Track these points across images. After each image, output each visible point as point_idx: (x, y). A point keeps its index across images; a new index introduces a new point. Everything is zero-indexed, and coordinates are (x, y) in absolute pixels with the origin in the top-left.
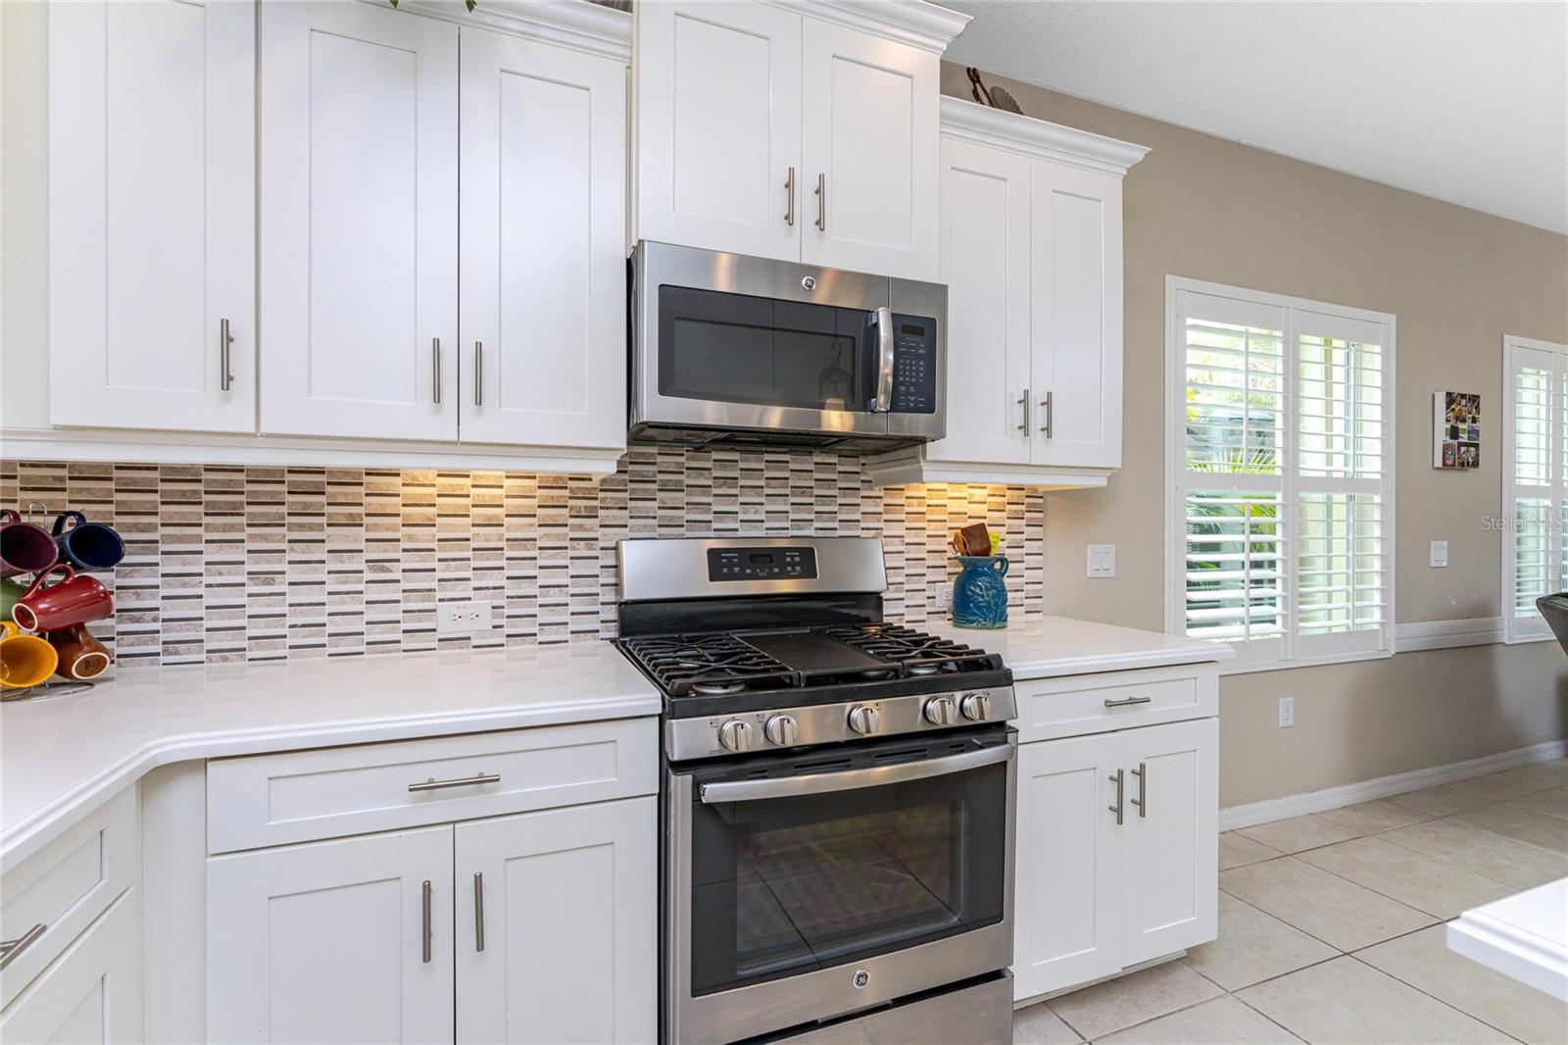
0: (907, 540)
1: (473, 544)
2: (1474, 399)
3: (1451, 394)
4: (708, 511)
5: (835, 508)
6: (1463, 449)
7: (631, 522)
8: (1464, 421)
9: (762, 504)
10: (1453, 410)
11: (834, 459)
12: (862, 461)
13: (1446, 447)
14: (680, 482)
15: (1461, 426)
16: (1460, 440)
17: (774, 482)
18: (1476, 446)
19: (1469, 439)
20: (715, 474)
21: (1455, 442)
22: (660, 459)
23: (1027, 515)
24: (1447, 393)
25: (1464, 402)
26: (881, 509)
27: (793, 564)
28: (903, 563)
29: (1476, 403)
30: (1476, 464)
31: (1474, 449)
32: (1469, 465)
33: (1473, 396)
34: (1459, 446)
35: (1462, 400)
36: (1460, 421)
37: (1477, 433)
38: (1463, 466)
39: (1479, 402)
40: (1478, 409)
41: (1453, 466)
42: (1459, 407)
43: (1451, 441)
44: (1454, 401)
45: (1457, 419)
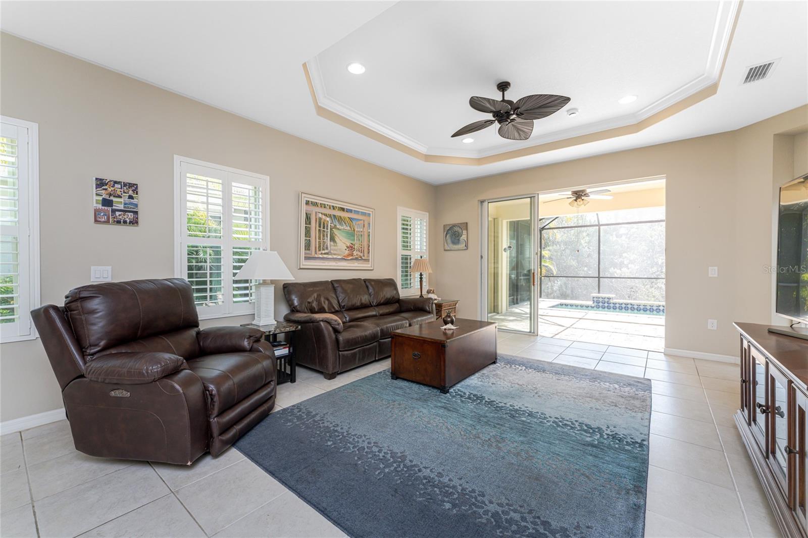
2: (134, 187)
3: (101, 180)
6: (117, 213)
8: (119, 197)
10: (106, 189)
13: (97, 212)
16: (114, 207)
18: (136, 213)
19: (124, 207)
21: (110, 209)
24: (96, 179)
29: (133, 188)
30: (134, 222)
31: (132, 214)
32: (125, 222)
33: (129, 184)
34: (114, 211)
35: (116, 185)
36: (114, 196)
37: (136, 205)
38: (119, 222)
39: (137, 188)
40: (136, 191)
41: (107, 222)
42: (112, 189)
43: (103, 208)
44: (106, 184)
45: (110, 195)
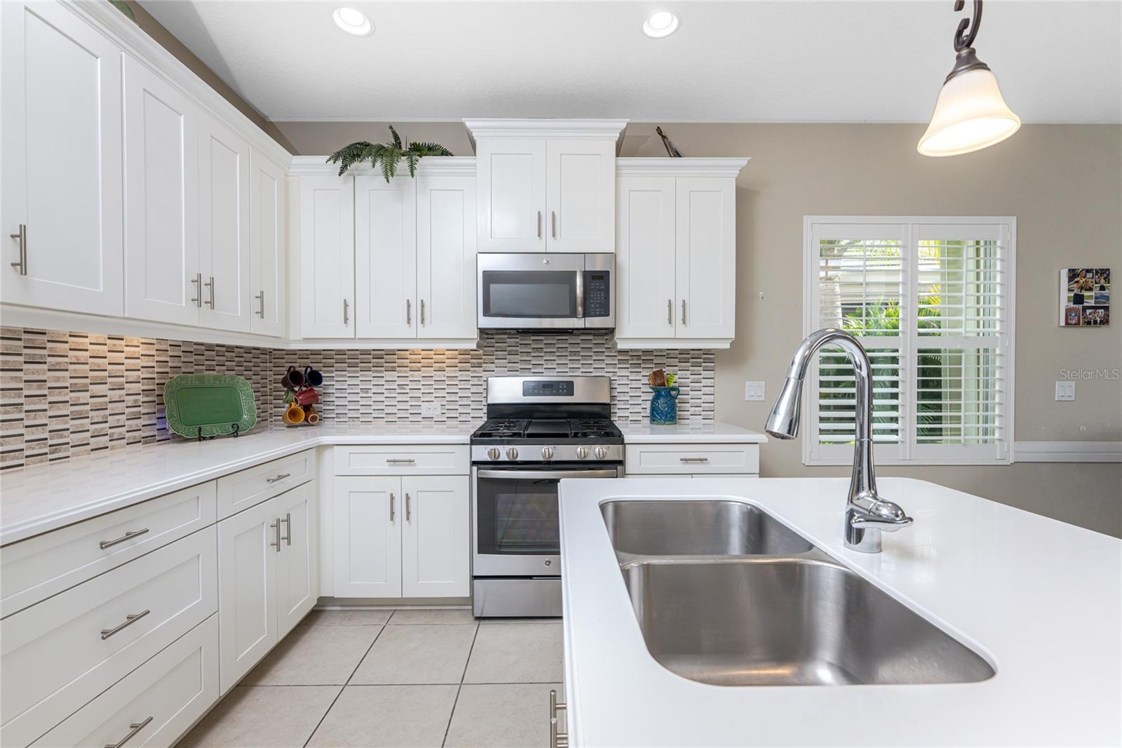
0: (630, 378)
1: (434, 379)
2: (1104, 273)
3: (1073, 270)
4: (529, 364)
5: (592, 362)
6: (1088, 311)
7: (496, 369)
8: (1091, 289)
9: (555, 360)
10: (1077, 282)
11: (591, 337)
12: (606, 338)
13: (1068, 311)
14: (517, 351)
15: (1086, 294)
16: (1085, 304)
17: (560, 349)
18: (1107, 309)
19: (1096, 303)
20: (533, 346)
21: (1080, 306)
22: (508, 340)
23: (703, 364)
24: (1069, 270)
25: (1090, 275)
26: (616, 362)
27: (563, 389)
28: (628, 390)
29: (1105, 275)
30: (1105, 321)
31: (1103, 310)
32: (1095, 322)
33: (1101, 270)
34: (1085, 309)
35: (1088, 274)
36: (1086, 290)
37: (1107, 298)
38: (1089, 323)
39: (1108, 275)
40: (1107, 279)
41: (1078, 324)
42: (1084, 280)
43: (1074, 306)
44: (1078, 275)
45: (1082, 288)
